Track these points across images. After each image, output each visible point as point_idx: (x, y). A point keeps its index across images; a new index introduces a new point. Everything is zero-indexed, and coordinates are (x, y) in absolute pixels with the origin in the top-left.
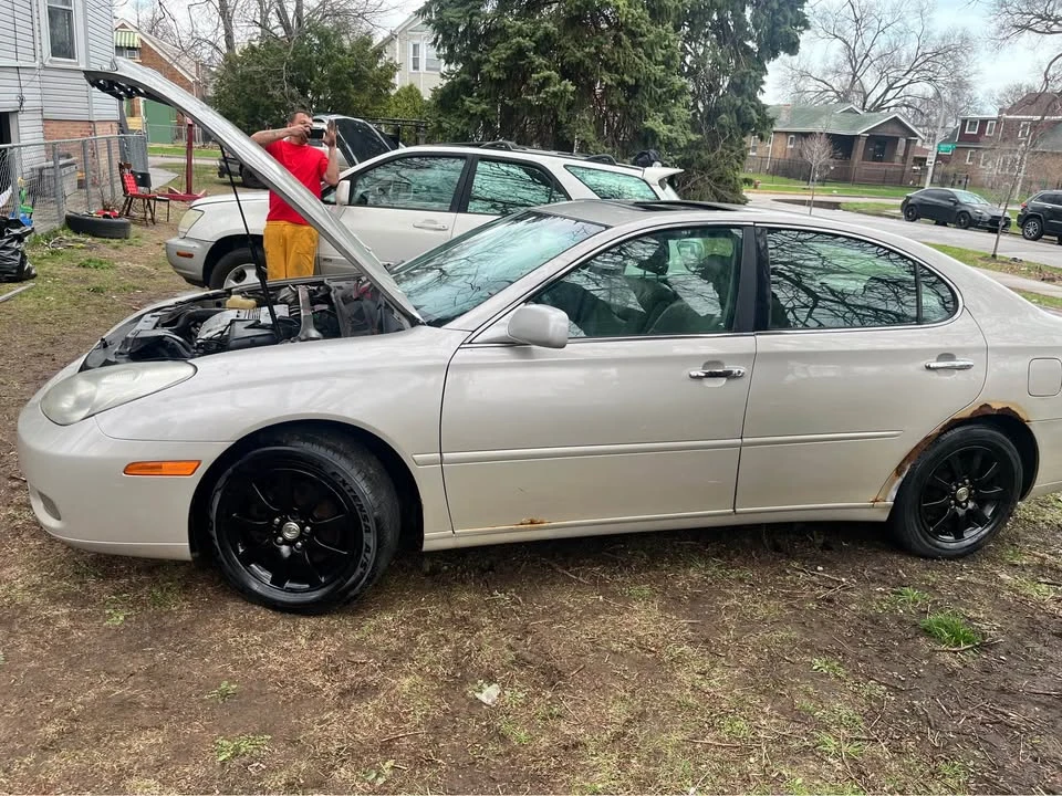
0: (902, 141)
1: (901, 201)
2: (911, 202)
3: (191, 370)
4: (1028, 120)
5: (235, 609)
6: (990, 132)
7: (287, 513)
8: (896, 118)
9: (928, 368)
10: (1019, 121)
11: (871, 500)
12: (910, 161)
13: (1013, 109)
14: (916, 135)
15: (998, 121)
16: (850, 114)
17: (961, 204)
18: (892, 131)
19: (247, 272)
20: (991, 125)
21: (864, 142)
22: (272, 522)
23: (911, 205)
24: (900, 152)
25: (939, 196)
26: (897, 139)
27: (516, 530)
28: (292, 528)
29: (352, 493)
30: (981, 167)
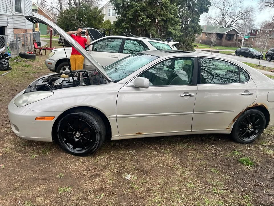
0: (235, 35)
1: (235, 51)
2: (237, 51)
3: (52, 93)
4: (268, 30)
5: (63, 155)
6: (258, 33)
7: (77, 130)
8: (234, 29)
9: (242, 94)
10: (266, 30)
11: (226, 128)
12: (237, 41)
13: (264, 27)
14: (239, 34)
15: (260, 30)
16: (222, 28)
17: (251, 52)
18: (233, 33)
19: (66, 68)
20: (259, 31)
21: (225, 35)
22: (73, 132)
23: (238, 52)
24: (235, 38)
25: (244, 50)
26: (234, 35)
27: (135, 135)
28: (78, 134)
29: (93, 125)
30: (256, 42)
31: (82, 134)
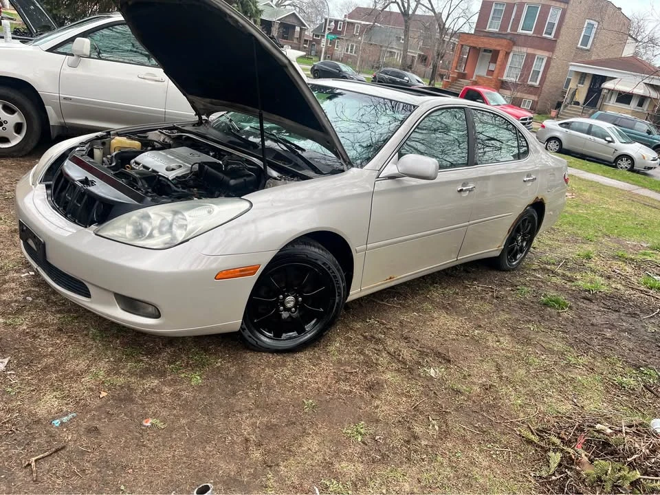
0: (298, 29)
1: (311, 67)
2: (315, 68)
3: (247, 205)
4: (360, 24)
6: (340, 28)
8: (294, 14)
9: (524, 181)
10: (355, 23)
12: (302, 42)
13: (350, 16)
14: (305, 26)
15: (344, 22)
16: (269, 7)
17: (342, 72)
18: (291, 21)
20: (341, 24)
21: (277, 26)
22: (278, 298)
23: (316, 70)
24: (297, 35)
25: (330, 66)
26: (294, 27)
27: (383, 284)
28: (290, 301)
29: (333, 274)
30: (336, 48)
31: (300, 299)
